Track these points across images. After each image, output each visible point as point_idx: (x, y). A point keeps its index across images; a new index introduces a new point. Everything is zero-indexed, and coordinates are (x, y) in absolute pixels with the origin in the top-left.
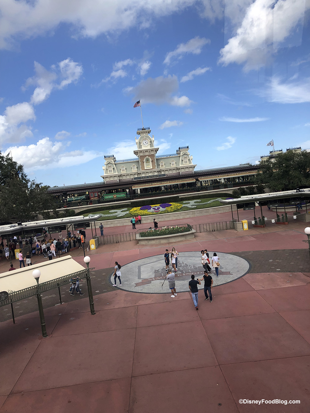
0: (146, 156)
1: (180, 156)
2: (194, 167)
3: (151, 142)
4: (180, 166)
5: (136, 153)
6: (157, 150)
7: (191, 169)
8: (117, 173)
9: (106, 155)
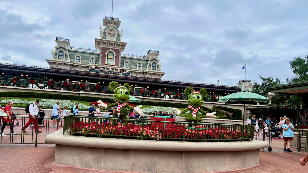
0: (109, 49)
1: (148, 61)
2: (162, 75)
3: (118, 35)
4: (147, 70)
5: (98, 42)
6: (124, 45)
7: (158, 77)
8: (69, 61)
9: (59, 37)
